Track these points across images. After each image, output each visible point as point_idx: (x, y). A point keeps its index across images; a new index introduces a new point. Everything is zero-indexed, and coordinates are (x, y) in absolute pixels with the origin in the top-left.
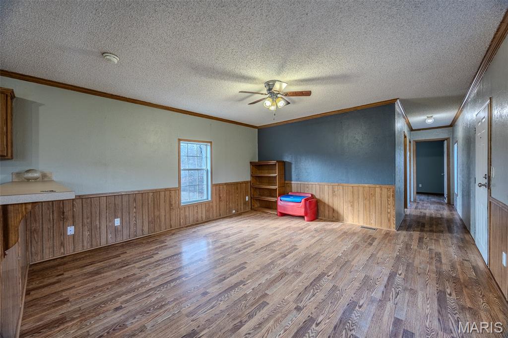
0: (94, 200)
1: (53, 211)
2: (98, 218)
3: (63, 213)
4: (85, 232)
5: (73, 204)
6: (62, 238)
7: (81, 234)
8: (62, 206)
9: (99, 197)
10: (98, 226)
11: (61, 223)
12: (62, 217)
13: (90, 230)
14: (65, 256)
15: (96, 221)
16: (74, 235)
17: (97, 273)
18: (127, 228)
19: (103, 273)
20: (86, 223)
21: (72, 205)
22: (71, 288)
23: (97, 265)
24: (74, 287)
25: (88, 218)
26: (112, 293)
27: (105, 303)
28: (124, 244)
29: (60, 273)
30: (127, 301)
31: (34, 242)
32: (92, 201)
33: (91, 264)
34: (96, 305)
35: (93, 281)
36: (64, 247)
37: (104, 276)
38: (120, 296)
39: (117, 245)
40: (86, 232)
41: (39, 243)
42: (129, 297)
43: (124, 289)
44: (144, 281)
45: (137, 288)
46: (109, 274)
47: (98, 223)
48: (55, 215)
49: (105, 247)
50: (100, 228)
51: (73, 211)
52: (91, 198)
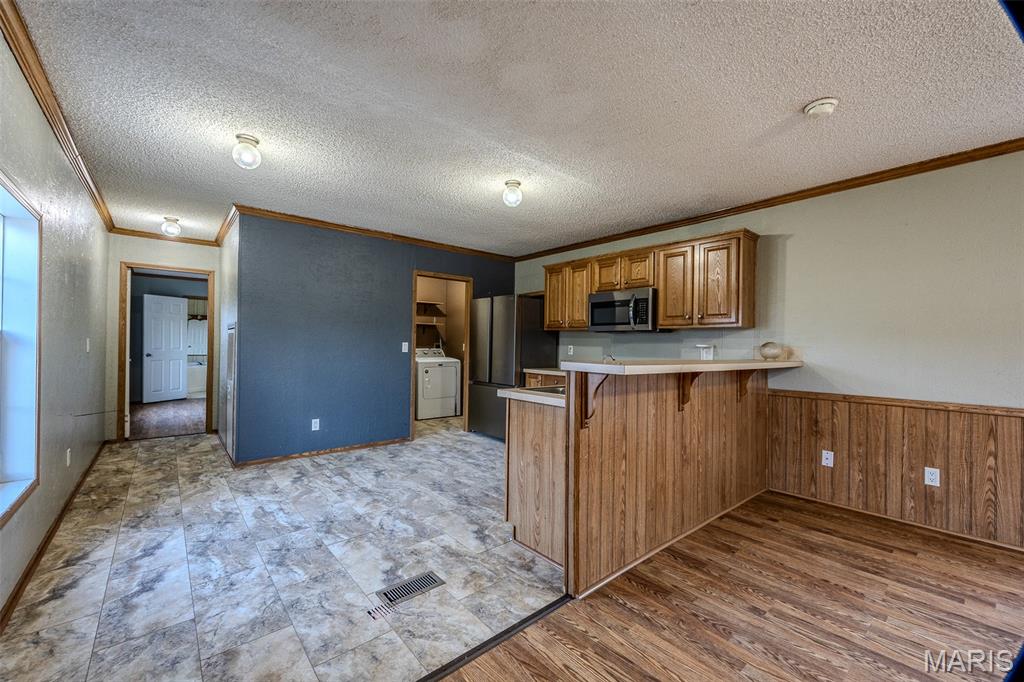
0: (873, 410)
1: (801, 415)
2: (882, 451)
3: (816, 422)
4: (854, 470)
5: (833, 411)
6: (813, 466)
7: (846, 472)
8: (814, 408)
9: (887, 404)
10: (882, 469)
11: (813, 439)
12: (814, 429)
13: (864, 471)
14: (815, 502)
15: (877, 454)
16: (833, 470)
17: (813, 548)
18: (961, 503)
19: (820, 555)
20: (855, 454)
21: (830, 412)
22: (755, 542)
23: (832, 540)
24: (761, 543)
25: (860, 445)
26: (785, 588)
27: (757, 589)
28: (941, 537)
29: (775, 517)
30: (780, 615)
31: (775, 459)
32: (870, 411)
33: (827, 533)
34: (747, 582)
35: (792, 554)
36: (815, 484)
37: (813, 560)
38: (785, 600)
39: (919, 531)
40: (856, 474)
41: (781, 461)
42: (793, 614)
43: (806, 598)
44: (857, 617)
45: (825, 616)
46: (826, 562)
47: (881, 461)
48: (804, 421)
49: (895, 522)
50: (886, 475)
51: (833, 423)
52: (868, 404)
